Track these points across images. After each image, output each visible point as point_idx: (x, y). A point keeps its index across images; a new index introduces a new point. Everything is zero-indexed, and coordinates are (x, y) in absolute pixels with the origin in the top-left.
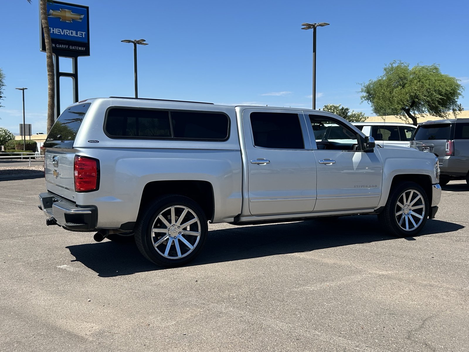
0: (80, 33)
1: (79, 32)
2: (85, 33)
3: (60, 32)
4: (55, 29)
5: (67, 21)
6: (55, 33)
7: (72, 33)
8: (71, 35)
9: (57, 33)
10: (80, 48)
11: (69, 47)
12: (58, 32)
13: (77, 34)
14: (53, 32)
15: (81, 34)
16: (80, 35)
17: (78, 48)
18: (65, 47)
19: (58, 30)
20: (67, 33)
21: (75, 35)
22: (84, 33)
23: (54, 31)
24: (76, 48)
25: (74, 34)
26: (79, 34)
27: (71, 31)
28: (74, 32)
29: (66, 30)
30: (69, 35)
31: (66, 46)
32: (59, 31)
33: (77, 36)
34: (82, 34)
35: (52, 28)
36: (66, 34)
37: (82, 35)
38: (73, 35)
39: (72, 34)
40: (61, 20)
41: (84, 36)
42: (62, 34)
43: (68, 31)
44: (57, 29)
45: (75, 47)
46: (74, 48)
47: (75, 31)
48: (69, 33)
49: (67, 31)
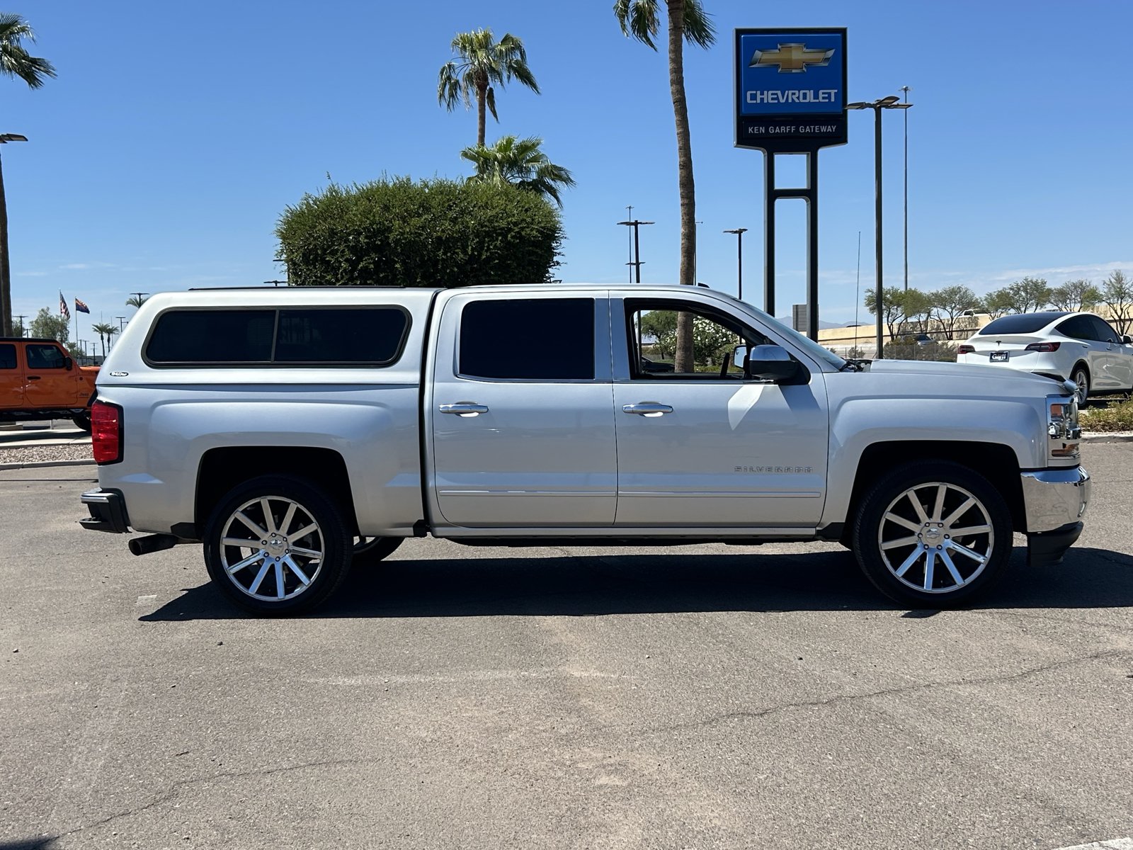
0: (823, 93)
1: (821, 92)
2: (836, 91)
3: (777, 99)
4: (765, 92)
5: (794, 71)
6: (765, 101)
7: (805, 95)
8: (802, 100)
9: (770, 101)
10: (823, 129)
11: (797, 129)
12: (772, 99)
13: (816, 96)
14: (762, 99)
15: (827, 95)
16: (823, 98)
17: (820, 130)
18: (788, 130)
19: (772, 94)
20: (792, 99)
21: (812, 100)
22: (833, 92)
23: (765, 96)
24: (814, 129)
25: (810, 97)
26: (821, 95)
27: (802, 92)
28: (810, 94)
29: (790, 92)
30: (797, 101)
31: (791, 128)
32: (776, 96)
33: (817, 101)
34: (830, 94)
35: (759, 92)
36: (790, 101)
37: (829, 97)
38: (807, 101)
39: (805, 97)
40: (780, 70)
41: (833, 100)
42: (782, 101)
43: (797, 92)
44: (770, 92)
45: (812, 127)
46: (810, 129)
47: (812, 91)
48: (798, 98)
49: (794, 94)
